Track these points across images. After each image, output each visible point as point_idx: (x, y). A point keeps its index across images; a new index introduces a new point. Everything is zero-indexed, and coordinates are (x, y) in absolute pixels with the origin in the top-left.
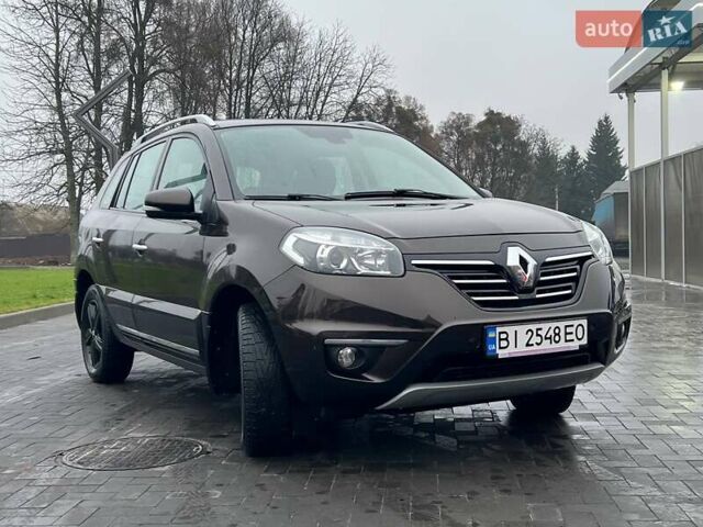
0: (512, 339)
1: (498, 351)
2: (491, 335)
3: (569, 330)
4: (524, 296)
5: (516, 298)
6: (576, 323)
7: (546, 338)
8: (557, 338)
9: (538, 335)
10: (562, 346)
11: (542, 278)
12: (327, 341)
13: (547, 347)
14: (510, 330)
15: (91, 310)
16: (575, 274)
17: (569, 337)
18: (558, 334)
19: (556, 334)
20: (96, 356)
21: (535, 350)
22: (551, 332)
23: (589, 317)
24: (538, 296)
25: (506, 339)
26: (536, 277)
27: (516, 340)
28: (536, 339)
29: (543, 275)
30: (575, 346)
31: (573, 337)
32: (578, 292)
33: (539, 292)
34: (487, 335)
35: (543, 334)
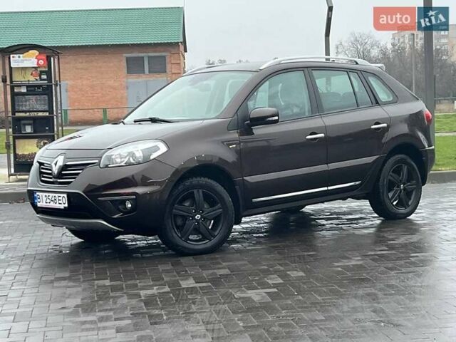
2: (35, 195)
3: (60, 198)
4: (55, 180)
5: (52, 180)
6: (62, 195)
7: (52, 201)
8: (56, 201)
10: (57, 206)
11: (63, 172)
13: (52, 205)
14: (41, 195)
16: (80, 171)
17: (60, 202)
19: (55, 199)
21: (48, 205)
22: (53, 199)
23: (68, 194)
24: (58, 181)
25: (40, 199)
26: (61, 171)
28: (48, 201)
30: (62, 206)
35: (50, 198)
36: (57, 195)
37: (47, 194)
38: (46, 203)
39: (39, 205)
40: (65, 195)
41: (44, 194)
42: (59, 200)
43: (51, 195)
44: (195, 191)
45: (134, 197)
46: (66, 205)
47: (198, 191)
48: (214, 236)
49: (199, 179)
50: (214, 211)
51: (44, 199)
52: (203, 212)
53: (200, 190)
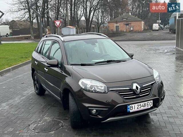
0: (133, 108)
1: (130, 111)
2: (128, 107)
3: (148, 104)
4: (137, 96)
5: (135, 97)
6: (150, 102)
7: (142, 106)
8: (145, 106)
9: (140, 106)
11: (142, 91)
12: (89, 108)
13: (142, 108)
14: (133, 105)
15: (36, 77)
16: (150, 88)
17: (148, 105)
18: (145, 105)
19: (144, 105)
20: (37, 89)
21: (139, 109)
22: (143, 105)
23: (153, 100)
24: (140, 95)
25: (132, 108)
26: (140, 91)
27: (134, 108)
29: (142, 90)
30: (149, 107)
31: (149, 105)
32: (151, 93)
33: (141, 94)
34: (127, 107)
35: (141, 105)
36: (146, 103)
37: (139, 104)
38: (137, 108)
39: (131, 111)
41: (136, 105)
42: (147, 104)
43: (142, 104)
46: (152, 106)
51: (136, 107)
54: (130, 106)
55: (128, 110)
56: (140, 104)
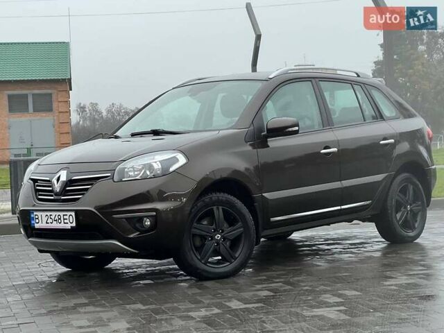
0: (40, 218)
2: (32, 216)
4: (56, 197)
5: (52, 198)
6: (69, 213)
7: (54, 220)
8: (60, 221)
9: (51, 218)
10: (62, 226)
11: (68, 188)
13: (55, 225)
14: (39, 214)
17: (66, 221)
18: (60, 219)
21: (50, 226)
22: (57, 218)
24: (62, 198)
26: (65, 187)
28: (50, 221)
30: (68, 226)
31: (68, 221)
35: (53, 217)
36: (62, 214)
37: (49, 214)
38: (47, 223)
39: (37, 226)
40: (73, 214)
41: (44, 214)
42: (64, 219)
43: (54, 214)
44: (215, 208)
45: (155, 213)
46: (74, 224)
47: (218, 209)
48: (235, 259)
49: (218, 194)
50: (234, 230)
51: (45, 219)
52: (223, 232)
53: (220, 208)
54: (35, 213)
55: (33, 222)
56: (51, 213)
